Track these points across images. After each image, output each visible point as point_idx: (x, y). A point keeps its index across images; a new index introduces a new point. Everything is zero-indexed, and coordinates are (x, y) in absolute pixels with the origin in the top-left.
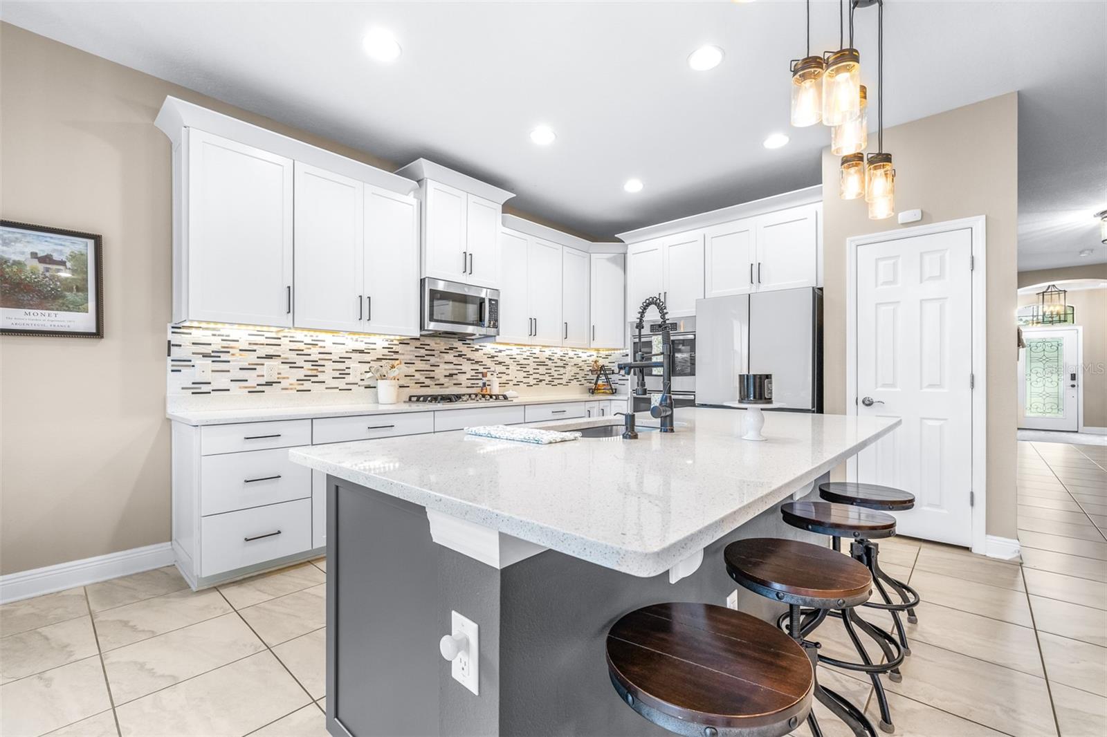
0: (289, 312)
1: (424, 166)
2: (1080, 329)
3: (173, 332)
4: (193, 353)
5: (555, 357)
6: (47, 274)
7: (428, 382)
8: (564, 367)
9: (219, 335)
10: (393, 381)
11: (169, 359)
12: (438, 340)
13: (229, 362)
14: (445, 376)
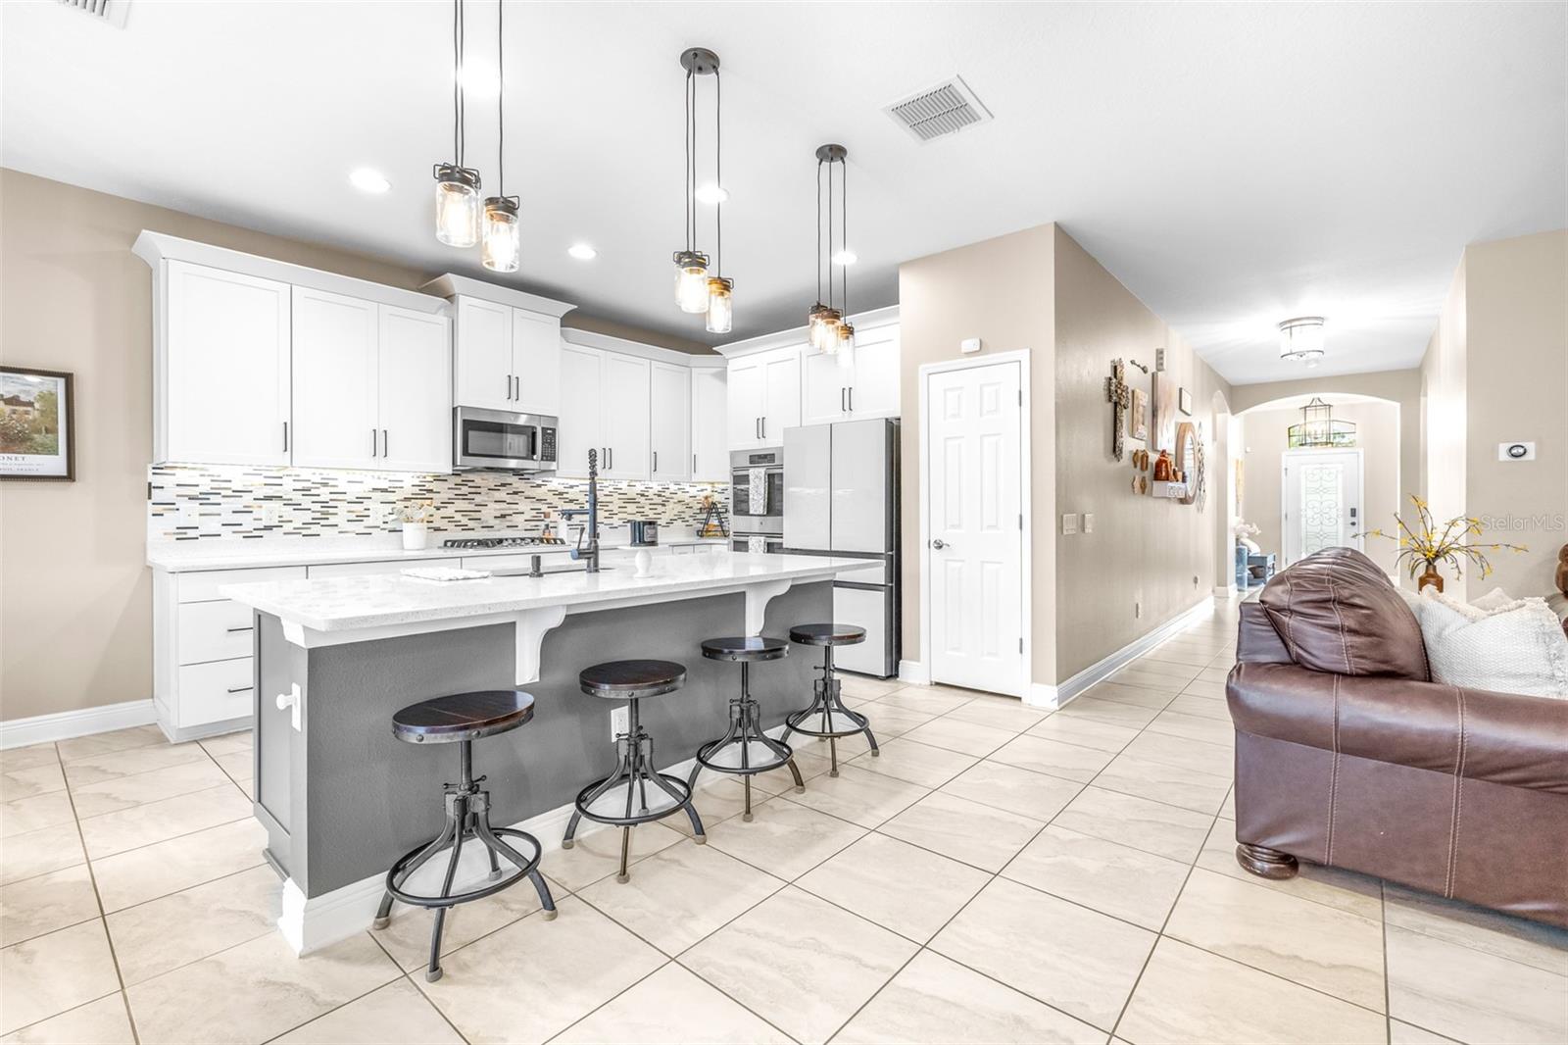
0: (286, 450)
1: (453, 281)
2: (1361, 451)
3: (154, 474)
4: (178, 496)
5: (650, 493)
6: (14, 416)
7: (471, 524)
8: (664, 505)
9: (209, 476)
10: (420, 524)
11: (150, 502)
12: (485, 475)
13: (220, 504)
14: (495, 517)
